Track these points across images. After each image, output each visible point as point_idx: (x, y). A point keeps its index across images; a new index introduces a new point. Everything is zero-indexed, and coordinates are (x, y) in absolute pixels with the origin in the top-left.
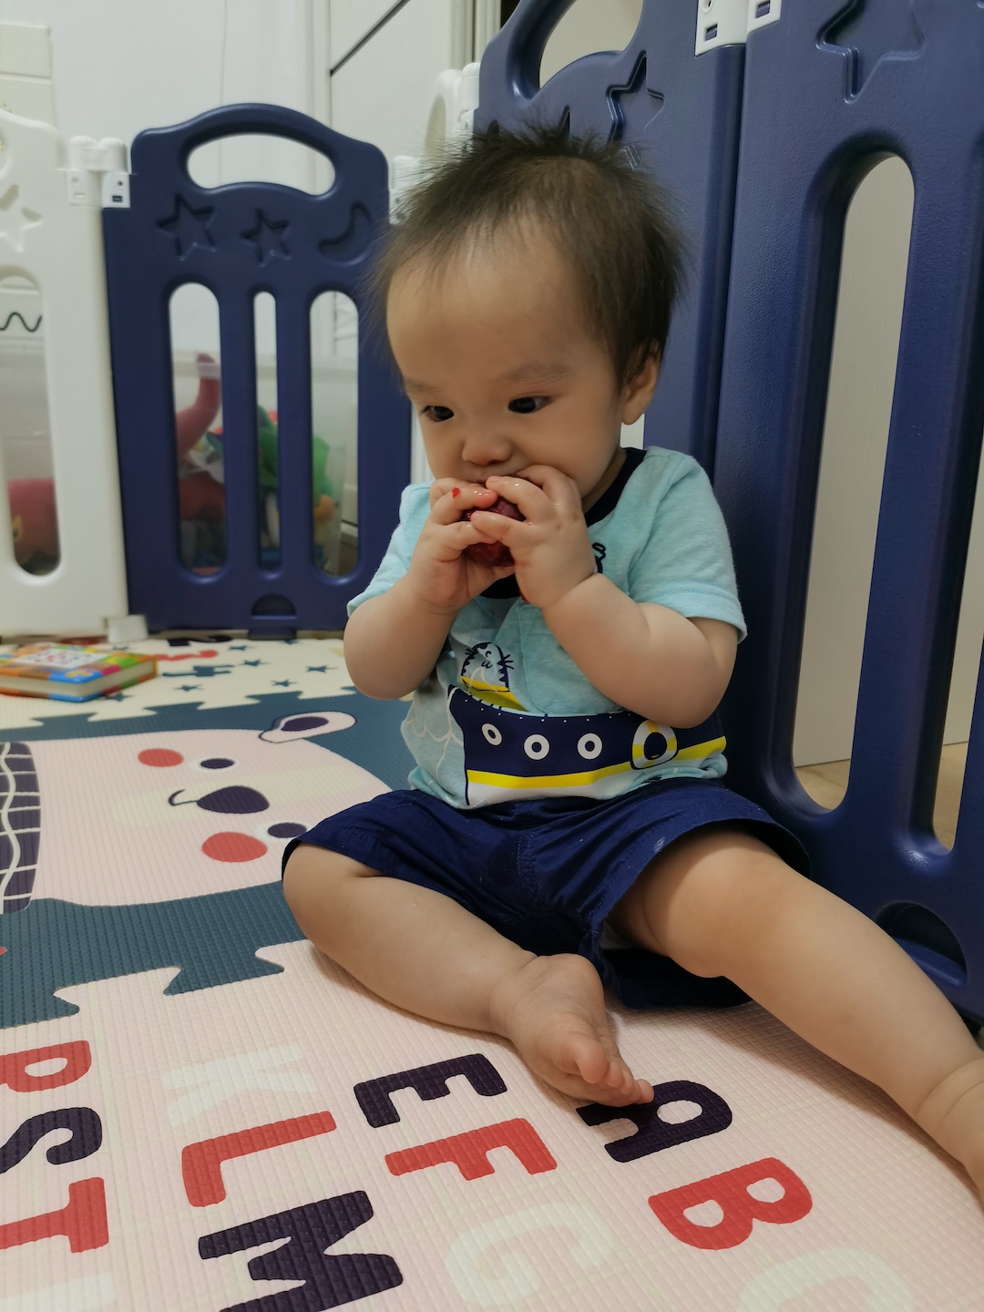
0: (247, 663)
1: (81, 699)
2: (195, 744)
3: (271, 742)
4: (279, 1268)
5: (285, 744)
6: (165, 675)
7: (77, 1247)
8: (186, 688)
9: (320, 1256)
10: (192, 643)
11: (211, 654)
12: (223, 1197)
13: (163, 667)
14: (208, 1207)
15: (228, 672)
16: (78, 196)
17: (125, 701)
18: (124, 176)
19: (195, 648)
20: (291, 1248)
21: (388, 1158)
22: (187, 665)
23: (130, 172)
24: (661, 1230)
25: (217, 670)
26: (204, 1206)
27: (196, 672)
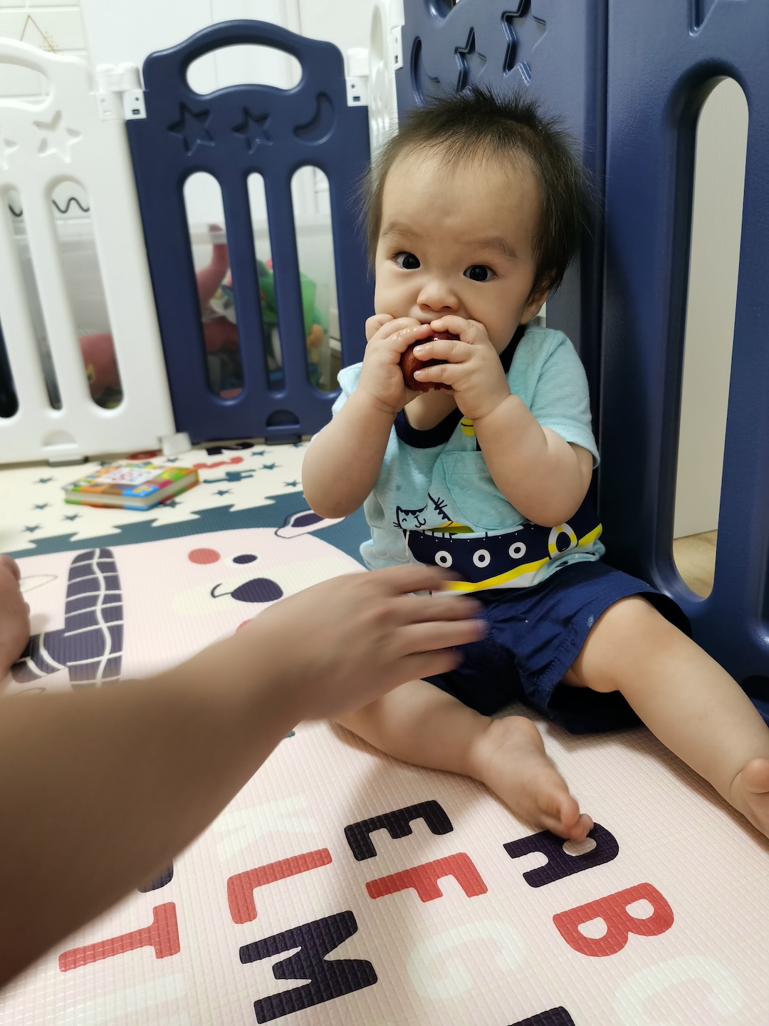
0: (266, 467)
1: (146, 508)
2: (228, 542)
3: (284, 538)
4: (293, 971)
5: (294, 539)
6: (206, 482)
7: (160, 954)
8: (221, 493)
9: (321, 961)
10: (224, 451)
11: (237, 460)
12: (255, 917)
13: (204, 474)
14: (245, 924)
15: (251, 476)
16: (107, 113)
17: (178, 507)
18: (139, 92)
19: (227, 455)
20: (302, 955)
21: (368, 885)
22: (220, 472)
23: (144, 89)
24: (561, 941)
25: (243, 475)
26: (242, 923)
27: (228, 477)
